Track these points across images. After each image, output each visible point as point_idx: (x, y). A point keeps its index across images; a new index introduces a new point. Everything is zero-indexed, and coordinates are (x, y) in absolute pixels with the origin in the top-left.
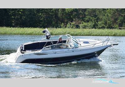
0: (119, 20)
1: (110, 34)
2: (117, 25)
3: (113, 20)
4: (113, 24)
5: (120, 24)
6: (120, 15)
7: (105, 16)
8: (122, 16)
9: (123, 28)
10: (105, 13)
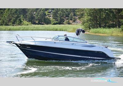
0: (12, 20)
1: (6, 29)
2: (11, 23)
3: (8, 20)
4: (8, 22)
5: (13, 23)
6: (13, 16)
7: (3, 17)
8: (14, 17)
9: (15, 25)
10: (3, 15)
